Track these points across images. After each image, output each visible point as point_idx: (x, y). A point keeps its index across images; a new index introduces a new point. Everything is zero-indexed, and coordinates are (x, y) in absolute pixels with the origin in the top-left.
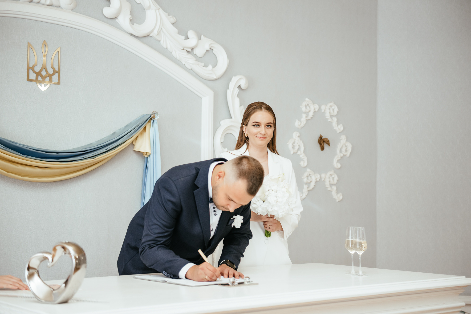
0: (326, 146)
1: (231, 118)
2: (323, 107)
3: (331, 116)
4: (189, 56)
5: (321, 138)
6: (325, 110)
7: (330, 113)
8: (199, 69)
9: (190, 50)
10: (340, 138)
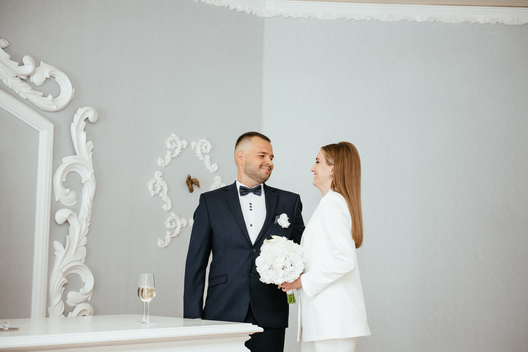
0: (195, 187)
1: (76, 155)
2: (193, 144)
3: (203, 154)
4: (24, 84)
5: (189, 178)
6: (195, 147)
7: (201, 150)
8: (36, 98)
9: (25, 78)
10: (215, 179)
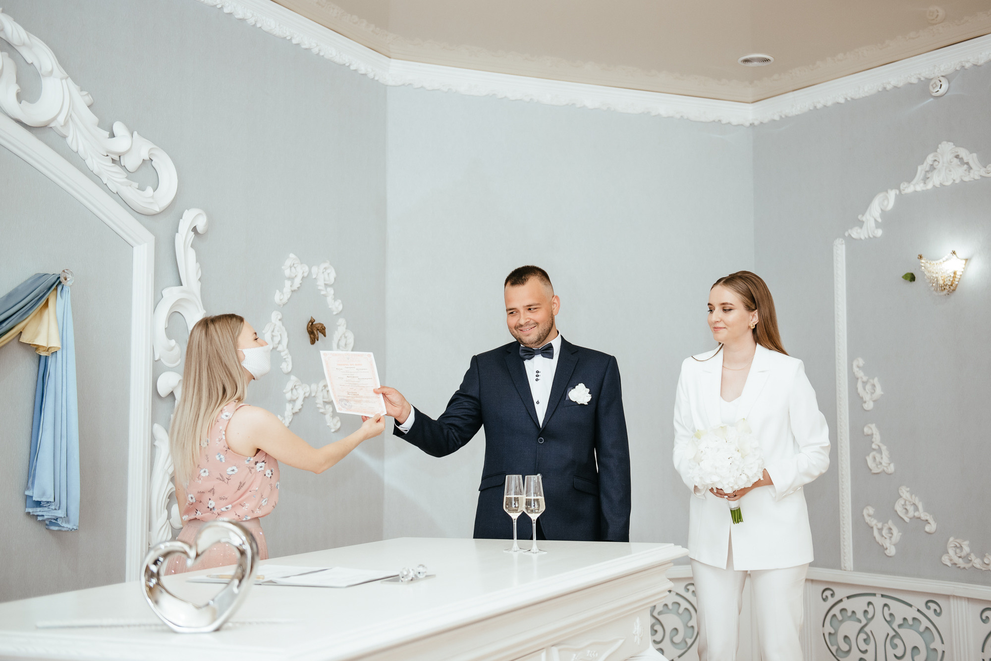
1: (182, 285)
2: (314, 269)
3: (326, 286)
4: (117, 168)
5: (312, 322)
6: (317, 275)
7: (324, 280)
8: (131, 193)
9: (116, 158)
10: (338, 324)
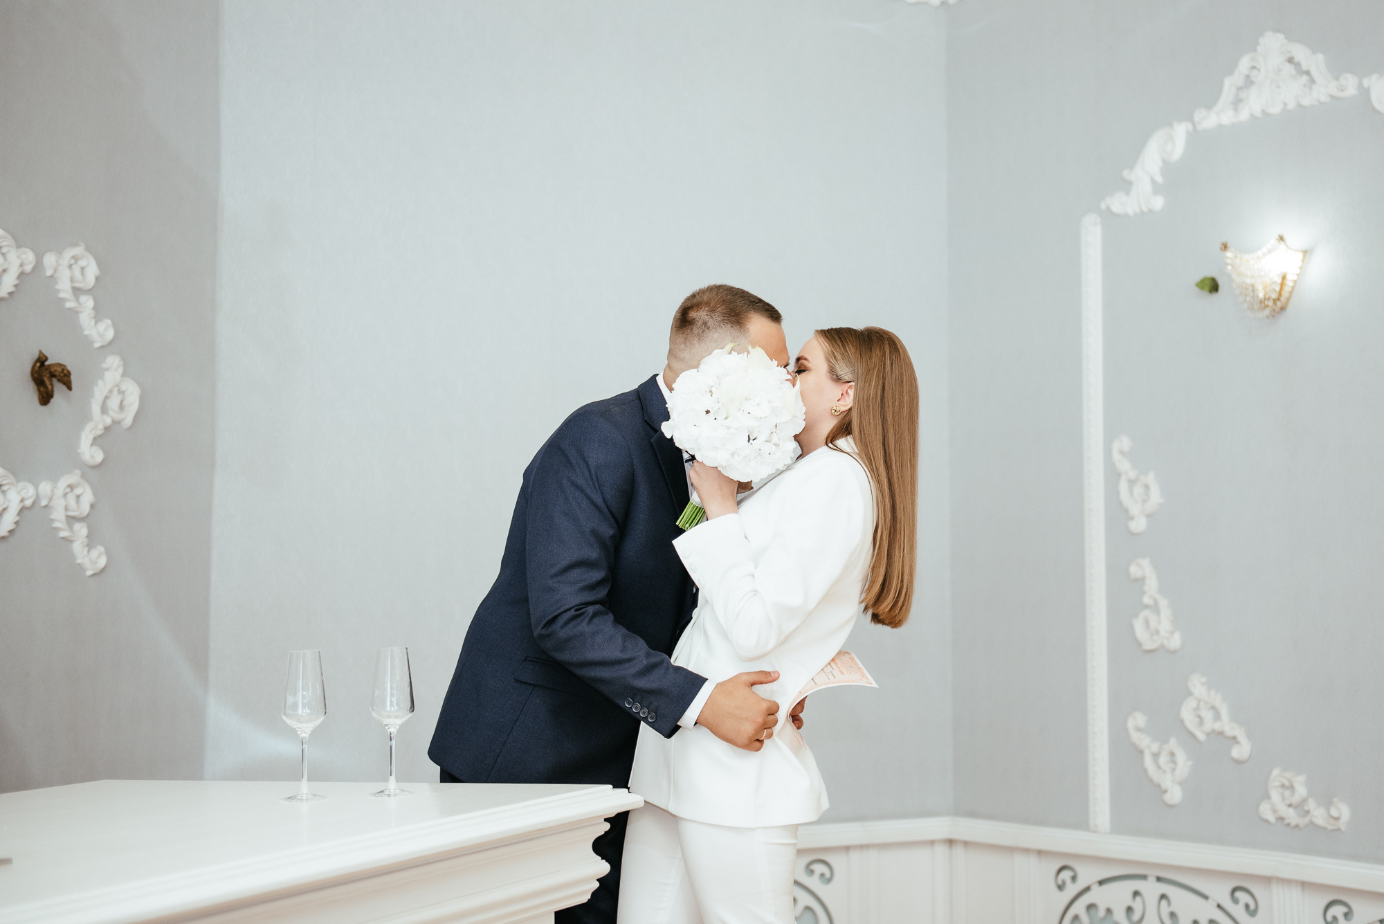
0: (59, 389)
2: (49, 260)
3: (77, 291)
5: (41, 360)
6: (55, 271)
7: (72, 280)
10: (104, 366)
